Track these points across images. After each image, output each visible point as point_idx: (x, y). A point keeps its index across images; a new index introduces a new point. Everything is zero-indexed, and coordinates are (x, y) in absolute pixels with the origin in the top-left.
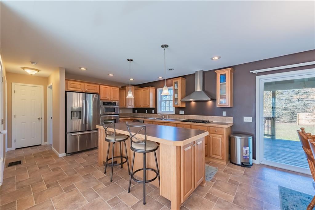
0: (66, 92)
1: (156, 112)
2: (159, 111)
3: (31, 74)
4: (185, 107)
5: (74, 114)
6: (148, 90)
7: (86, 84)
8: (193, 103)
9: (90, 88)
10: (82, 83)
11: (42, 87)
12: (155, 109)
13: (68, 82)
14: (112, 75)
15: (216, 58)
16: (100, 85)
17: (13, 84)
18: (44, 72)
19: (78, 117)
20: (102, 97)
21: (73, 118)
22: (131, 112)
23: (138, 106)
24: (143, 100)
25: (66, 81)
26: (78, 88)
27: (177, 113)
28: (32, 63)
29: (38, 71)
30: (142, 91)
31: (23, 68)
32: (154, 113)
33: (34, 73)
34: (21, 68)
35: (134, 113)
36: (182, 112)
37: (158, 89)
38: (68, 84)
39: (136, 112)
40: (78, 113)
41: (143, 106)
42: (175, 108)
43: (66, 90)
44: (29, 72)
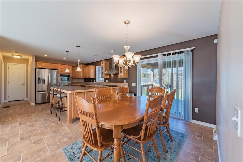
0: (36, 68)
1: (95, 81)
2: (97, 80)
3: (17, 58)
4: (109, 78)
5: (41, 81)
6: (90, 67)
7: (49, 64)
8: (112, 75)
9: (52, 66)
10: (46, 63)
11: (25, 65)
12: (95, 79)
13: (37, 63)
14: (65, 58)
15: (112, 51)
16: (58, 64)
17: (7, 64)
18: (24, 57)
19: (43, 83)
20: (60, 71)
21: (40, 83)
22: (83, 81)
23: (86, 77)
24: (88, 73)
25: (36, 62)
26: (43, 66)
27: (105, 81)
28: (16, 53)
29: (21, 56)
30: (87, 68)
31: (12, 55)
32: (92, 82)
33: (19, 57)
34: (11, 55)
35: (85, 82)
36: (107, 81)
37: (96, 67)
38: (37, 64)
39: (91, 81)
40: (43, 81)
41: (87, 77)
42: (105, 78)
43: (36, 67)
44: (16, 57)
